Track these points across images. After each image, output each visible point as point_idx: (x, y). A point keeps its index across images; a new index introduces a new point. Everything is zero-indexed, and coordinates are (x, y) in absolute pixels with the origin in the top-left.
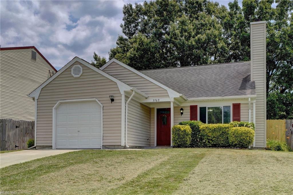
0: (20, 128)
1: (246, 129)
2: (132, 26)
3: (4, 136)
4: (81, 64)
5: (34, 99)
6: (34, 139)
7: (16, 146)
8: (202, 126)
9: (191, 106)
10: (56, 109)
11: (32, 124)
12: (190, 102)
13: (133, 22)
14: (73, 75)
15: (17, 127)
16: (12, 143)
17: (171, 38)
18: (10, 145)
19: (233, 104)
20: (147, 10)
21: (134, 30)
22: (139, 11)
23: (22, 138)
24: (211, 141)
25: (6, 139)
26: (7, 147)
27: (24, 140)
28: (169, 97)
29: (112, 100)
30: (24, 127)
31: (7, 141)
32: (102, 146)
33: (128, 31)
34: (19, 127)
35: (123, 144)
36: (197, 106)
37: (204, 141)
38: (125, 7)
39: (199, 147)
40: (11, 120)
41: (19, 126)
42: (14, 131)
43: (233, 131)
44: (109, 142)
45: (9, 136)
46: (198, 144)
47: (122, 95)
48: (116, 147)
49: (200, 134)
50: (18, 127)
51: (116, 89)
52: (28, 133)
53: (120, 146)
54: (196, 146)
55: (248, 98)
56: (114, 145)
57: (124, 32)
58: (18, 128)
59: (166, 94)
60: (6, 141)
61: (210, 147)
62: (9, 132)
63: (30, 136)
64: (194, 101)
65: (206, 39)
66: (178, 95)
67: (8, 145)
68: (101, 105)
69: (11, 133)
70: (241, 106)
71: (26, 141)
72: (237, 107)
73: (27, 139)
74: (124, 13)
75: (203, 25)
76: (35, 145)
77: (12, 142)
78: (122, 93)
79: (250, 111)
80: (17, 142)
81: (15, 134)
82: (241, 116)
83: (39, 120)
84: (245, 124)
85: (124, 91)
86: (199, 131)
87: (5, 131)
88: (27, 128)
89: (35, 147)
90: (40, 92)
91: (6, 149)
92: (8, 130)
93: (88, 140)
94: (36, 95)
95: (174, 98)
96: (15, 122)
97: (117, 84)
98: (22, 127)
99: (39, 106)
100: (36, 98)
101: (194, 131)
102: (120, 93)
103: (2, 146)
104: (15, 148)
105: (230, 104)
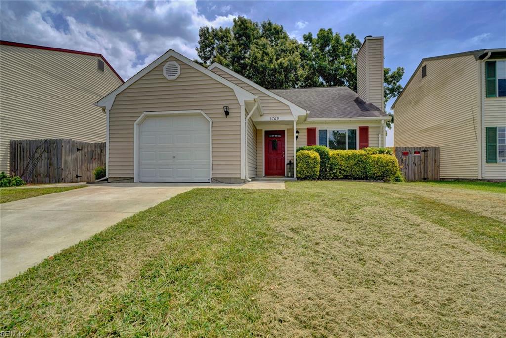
0: (83, 152)
1: (389, 157)
2: (207, 50)
3: (59, 161)
4: (177, 60)
5: (104, 110)
6: (105, 167)
7: (77, 176)
8: (332, 153)
9: (308, 128)
10: (139, 124)
11: (100, 146)
12: (311, 123)
13: (209, 46)
14: (166, 76)
15: (78, 150)
17: (252, 61)
18: (68, 174)
19: (360, 127)
20: (224, 35)
21: (210, 55)
22: (216, 35)
23: (86, 165)
24: (343, 172)
25: (63, 167)
26: (63, 177)
27: (90, 167)
28: (292, 115)
29: (227, 113)
30: (90, 150)
31: (64, 169)
32: (211, 179)
33: (203, 55)
35: (243, 177)
36: (316, 128)
37: (335, 171)
38: (202, 30)
39: (328, 179)
40: (69, 141)
41: (82, 148)
42: (74, 156)
43: (376, 159)
44: (222, 173)
45: (66, 162)
46: (326, 174)
47: (242, 107)
48: (232, 180)
49: (330, 163)
50: (80, 150)
51: (234, 98)
52: (96, 159)
53: (238, 180)
54: (323, 177)
55: (381, 120)
56: (230, 178)
57: (199, 56)
59: (288, 111)
60: (62, 169)
61: (341, 178)
62: (67, 157)
63: (97, 162)
64: (314, 123)
65: (288, 65)
66: (303, 113)
67: (65, 174)
68: (209, 120)
69: (70, 158)
71: (92, 170)
72: (364, 130)
73: (95, 167)
74: (200, 36)
75: (283, 51)
76: (107, 176)
77: (72, 171)
78: (242, 103)
79: (380, 135)
80: (79, 170)
81: (76, 159)
82: (369, 142)
83: (112, 139)
84: (387, 151)
85: (245, 101)
86: (329, 159)
87: (61, 155)
88: (93, 151)
89: (107, 180)
90: (114, 100)
91: (62, 179)
92: (65, 153)
93: (189, 170)
94: (108, 104)
95: (299, 117)
96: (76, 143)
97: (233, 91)
98: (86, 150)
99: (112, 119)
100: (108, 108)
101: (323, 159)
102: (239, 104)
103: (56, 176)
104: (76, 179)
105: (356, 127)
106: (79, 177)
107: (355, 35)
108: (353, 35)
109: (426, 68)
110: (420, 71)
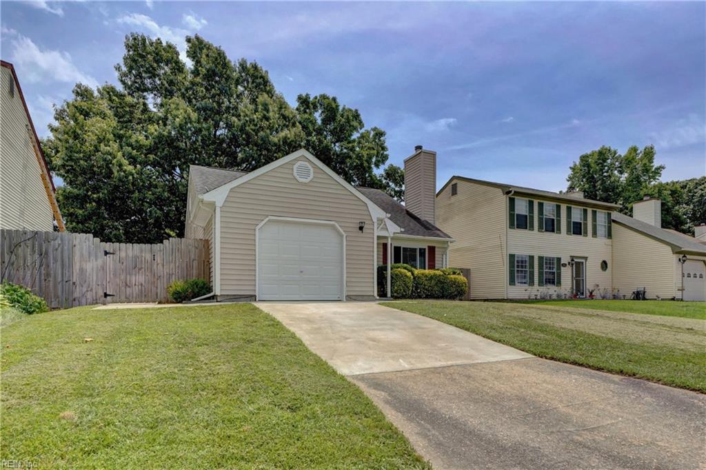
0: (116, 257)
7: (106, 295)
15: (107, 253)
16: (94, 288)
18: (87, 291)
19: (428, 246)
23: (122, 277)
25: (75, 278)
26: (77, 295)
27: (130, 281)
31: (78, 283)
34: (113, 254)
35: (375, 295)
41: (115, 251)
42: (99, 262)
44: (356, 291)
45: (82, 272)
48: (365, 298)
52: (141, 268)
53: (371, 297)
56: (364, 295)
58: (111, 256)
60: (74, 283)
62: (83, 263)
63: (147, 274)
67: (80, 291)
68: (343, 233)
69: (90, 265)
70: (436, 249)
71: (135, 285)
72: (432, 250)
80: (110, 285)
81: (103, 268)
87: (71, 258)
88: (137, 256)
91: (74, 300)
92: (81, 256)
103: (60, 293)
104: (103, 298)
105: (425, 246)
106: (110, 295)
107: (359, 112)
108: (356, 111)
109: (456, 187)
110: (449, 188)
